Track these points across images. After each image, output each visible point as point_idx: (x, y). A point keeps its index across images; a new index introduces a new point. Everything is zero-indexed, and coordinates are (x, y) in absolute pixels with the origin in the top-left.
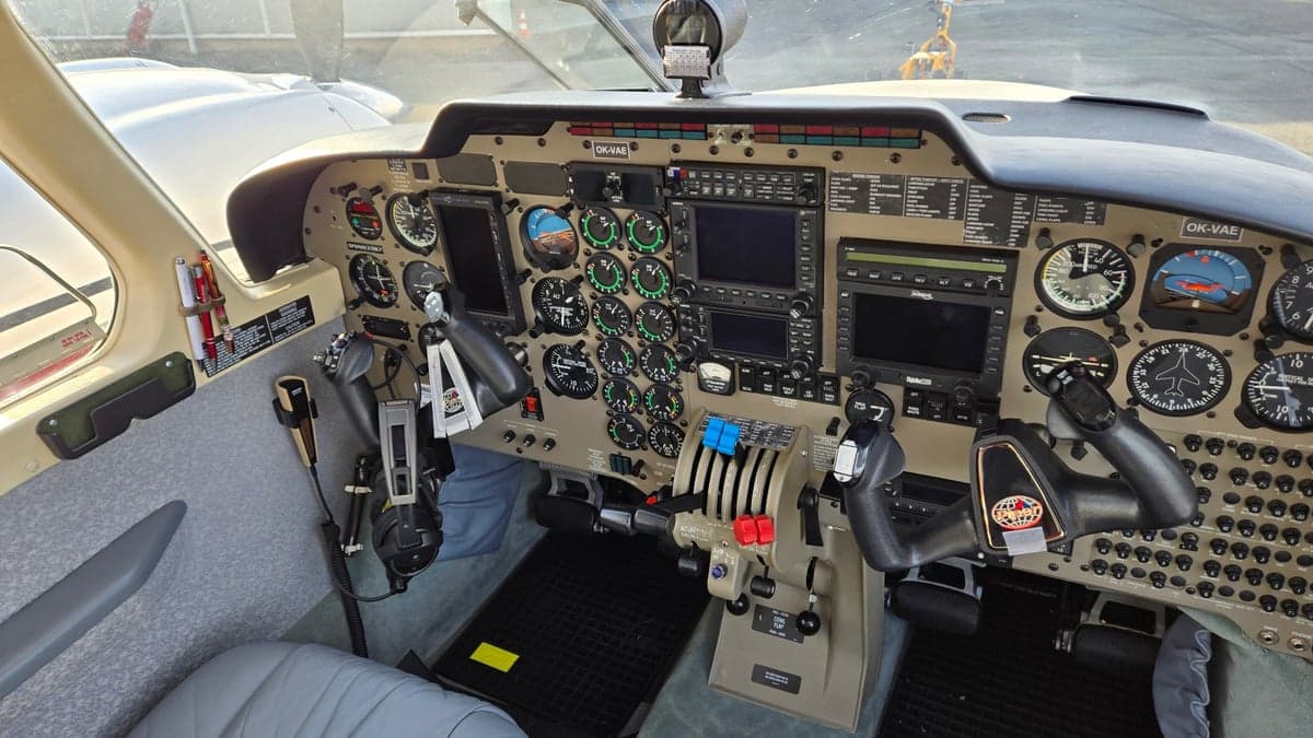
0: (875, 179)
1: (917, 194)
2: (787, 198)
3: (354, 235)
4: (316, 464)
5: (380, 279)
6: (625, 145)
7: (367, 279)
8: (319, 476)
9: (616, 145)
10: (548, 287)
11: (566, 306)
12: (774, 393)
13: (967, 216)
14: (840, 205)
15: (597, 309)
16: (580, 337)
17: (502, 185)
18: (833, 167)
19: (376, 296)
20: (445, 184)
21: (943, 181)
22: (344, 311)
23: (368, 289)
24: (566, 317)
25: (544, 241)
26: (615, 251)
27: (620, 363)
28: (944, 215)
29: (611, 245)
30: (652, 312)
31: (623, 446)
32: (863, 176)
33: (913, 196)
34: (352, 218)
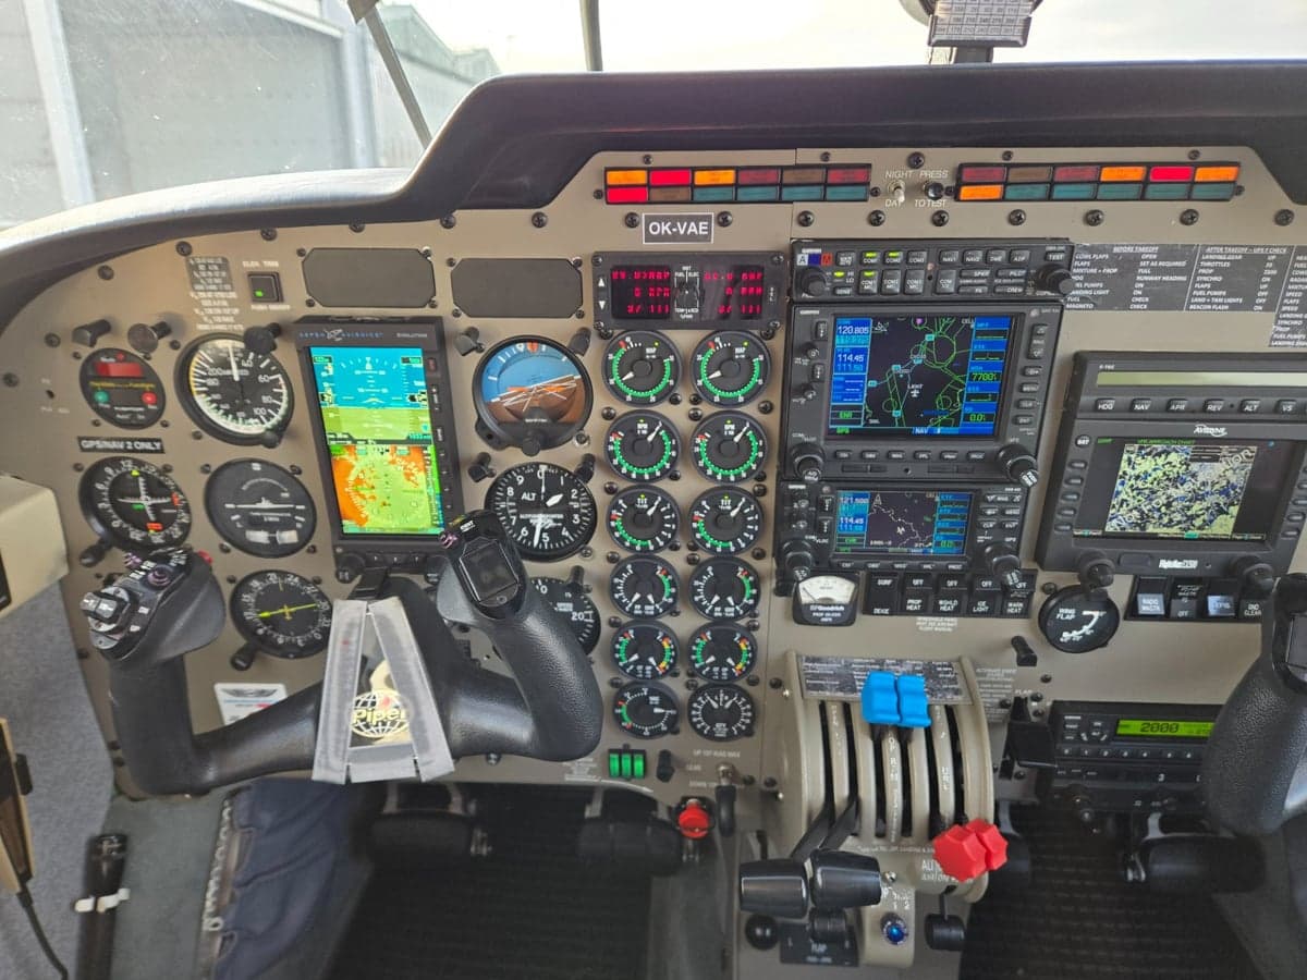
0: (1149, 252)
1: (1212, 275)
2: (1014, 290)
3: (96, 424)
4: (30, 885)
5: (145, 502)
6: (707, 218)
7: (115, 504)
8: (35, 905)
9: (690, 219)
10: (513, 483)
11: (547, 510)
12: (923, 612)
13: (1282, 304)
14: (1084, 299)
15: (619, 508)
16: (575, 560)
17: (445, 304)
18: (1083, 236)
19: (136, 535)
20: (318, 310)
21: (1256, 251)
22: (64, 571)
23: (116, 524)
24: (543, 530)
25: (508, 403)
26: (665, 409)
27: (650, 598)
28: (1248, 305)
29: (660, 398)
30: (726, 503)
31: (638, 734)
32: (1130, 250)
33: (1206, 275)
34: (95, 389)
